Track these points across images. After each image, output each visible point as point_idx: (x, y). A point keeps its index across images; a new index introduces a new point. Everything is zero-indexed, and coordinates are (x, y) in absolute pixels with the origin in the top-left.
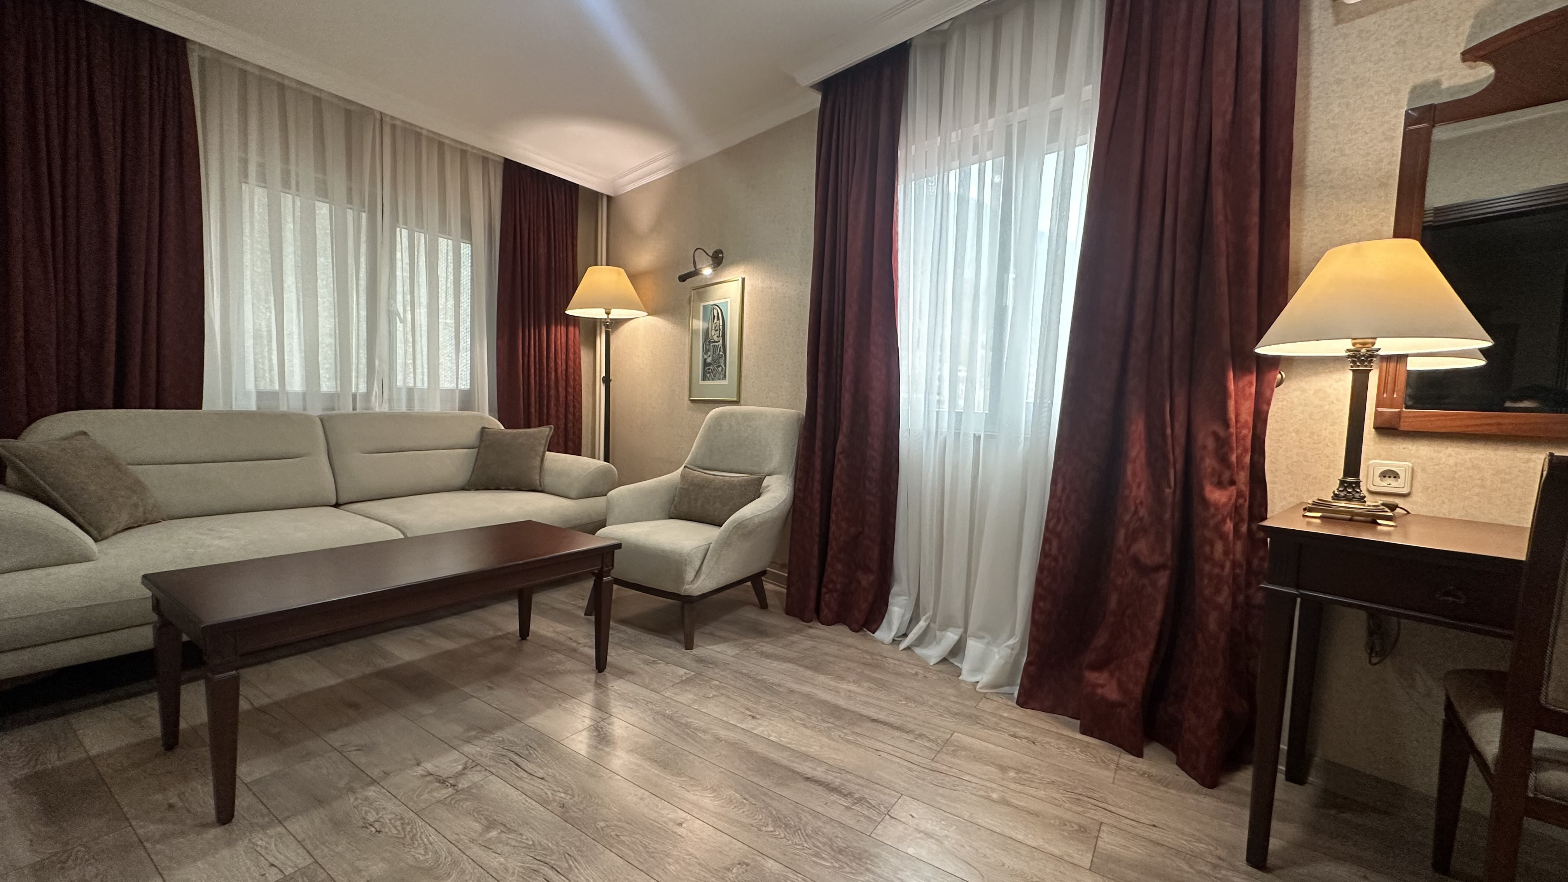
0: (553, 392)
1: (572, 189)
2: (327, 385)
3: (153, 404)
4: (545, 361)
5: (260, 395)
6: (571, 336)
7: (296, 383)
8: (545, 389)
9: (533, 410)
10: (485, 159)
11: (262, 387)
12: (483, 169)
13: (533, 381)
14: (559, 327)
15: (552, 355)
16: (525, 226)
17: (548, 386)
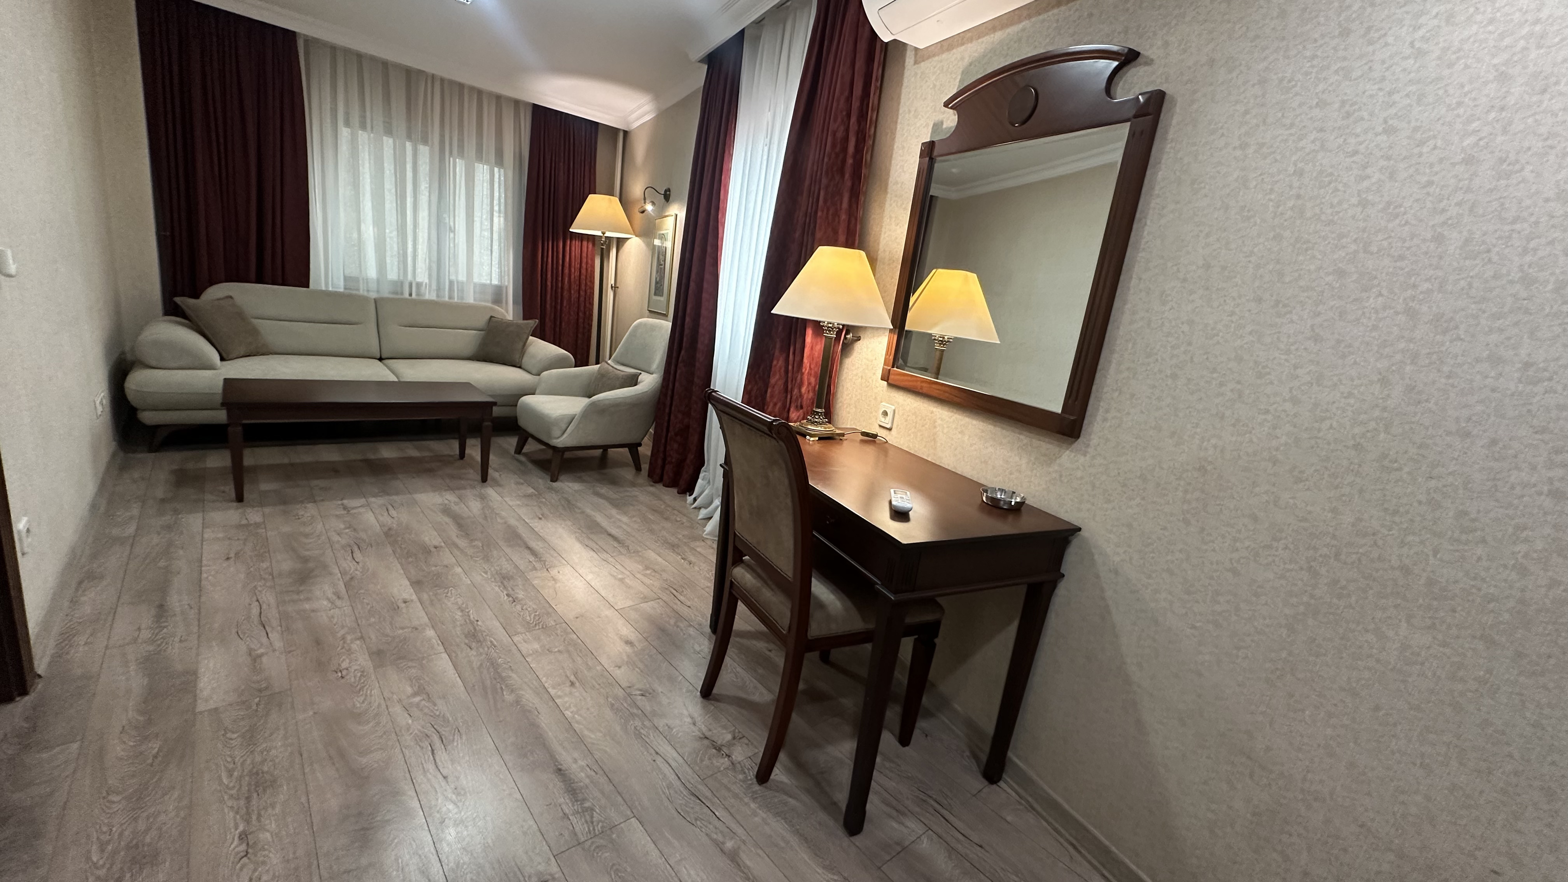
0: (566, 293)
1: (594, 126)
2: (392, 274)
3: (280, 281)
4: (560, 268)
5: (346, 279)
6: (585, 249)
7: (372, 272)
8: (560, 290)
9: (548, 306)
10: (517, 103)
11: (347, 272)
12: (515, 113)
13: (549, 284)
14: (574, 242)
15: (567, 265)
16: (548, 157)
17: (562, 288)
